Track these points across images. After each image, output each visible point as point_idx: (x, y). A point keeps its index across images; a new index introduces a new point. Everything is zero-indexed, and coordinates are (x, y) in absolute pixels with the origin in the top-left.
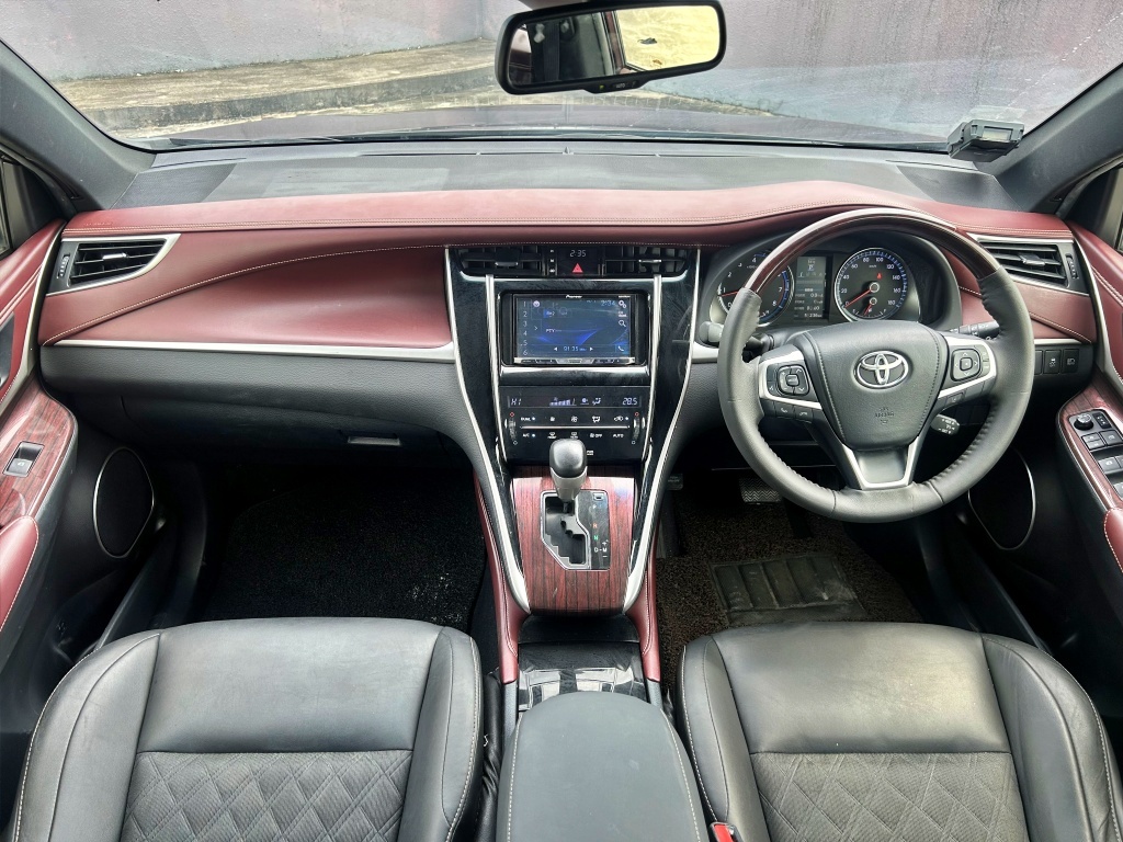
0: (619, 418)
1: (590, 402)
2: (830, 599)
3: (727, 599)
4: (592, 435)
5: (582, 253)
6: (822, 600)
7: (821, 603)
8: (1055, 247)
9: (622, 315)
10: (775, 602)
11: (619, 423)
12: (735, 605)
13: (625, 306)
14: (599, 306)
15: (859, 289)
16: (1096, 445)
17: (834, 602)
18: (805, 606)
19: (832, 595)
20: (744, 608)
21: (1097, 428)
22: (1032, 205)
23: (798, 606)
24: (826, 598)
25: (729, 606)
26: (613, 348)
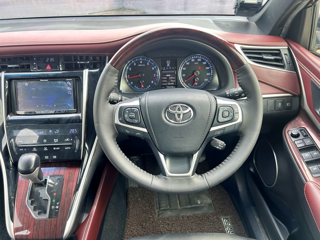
0: (67, 139)
1: (53, 132)
2: (201, 203)
3: (159, 204)
4: (54, 148)
5: (52, 60)
6: (197, 203)
7: (197, 205)
8: (279, 50)
9: (69, 88)
10: (179, 205)
11: (67, 142)
12: (162, 207)
13: (70, 84)
14: (57, 84)
15: (191, 74)
16: (301, 145)
17: (202, 205)
18: (190, 207)
19: (202, 201)
20: (166, 208)
21: (301, 137)
22: (269, 32)
23: (188, 207)
24: (199, 203)
25: (160, 208)
26: (66, 105)
